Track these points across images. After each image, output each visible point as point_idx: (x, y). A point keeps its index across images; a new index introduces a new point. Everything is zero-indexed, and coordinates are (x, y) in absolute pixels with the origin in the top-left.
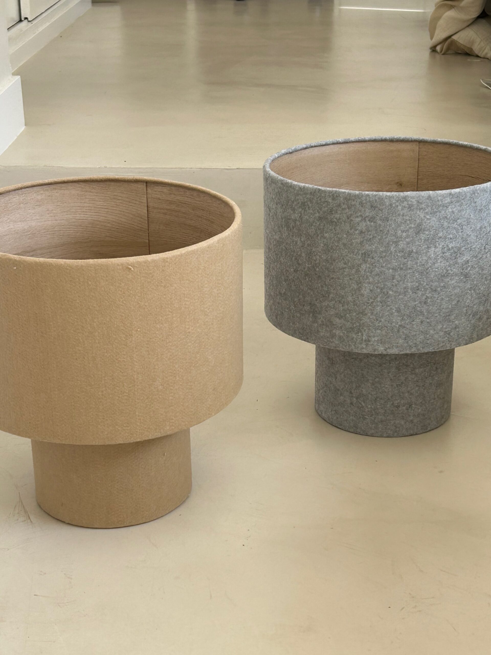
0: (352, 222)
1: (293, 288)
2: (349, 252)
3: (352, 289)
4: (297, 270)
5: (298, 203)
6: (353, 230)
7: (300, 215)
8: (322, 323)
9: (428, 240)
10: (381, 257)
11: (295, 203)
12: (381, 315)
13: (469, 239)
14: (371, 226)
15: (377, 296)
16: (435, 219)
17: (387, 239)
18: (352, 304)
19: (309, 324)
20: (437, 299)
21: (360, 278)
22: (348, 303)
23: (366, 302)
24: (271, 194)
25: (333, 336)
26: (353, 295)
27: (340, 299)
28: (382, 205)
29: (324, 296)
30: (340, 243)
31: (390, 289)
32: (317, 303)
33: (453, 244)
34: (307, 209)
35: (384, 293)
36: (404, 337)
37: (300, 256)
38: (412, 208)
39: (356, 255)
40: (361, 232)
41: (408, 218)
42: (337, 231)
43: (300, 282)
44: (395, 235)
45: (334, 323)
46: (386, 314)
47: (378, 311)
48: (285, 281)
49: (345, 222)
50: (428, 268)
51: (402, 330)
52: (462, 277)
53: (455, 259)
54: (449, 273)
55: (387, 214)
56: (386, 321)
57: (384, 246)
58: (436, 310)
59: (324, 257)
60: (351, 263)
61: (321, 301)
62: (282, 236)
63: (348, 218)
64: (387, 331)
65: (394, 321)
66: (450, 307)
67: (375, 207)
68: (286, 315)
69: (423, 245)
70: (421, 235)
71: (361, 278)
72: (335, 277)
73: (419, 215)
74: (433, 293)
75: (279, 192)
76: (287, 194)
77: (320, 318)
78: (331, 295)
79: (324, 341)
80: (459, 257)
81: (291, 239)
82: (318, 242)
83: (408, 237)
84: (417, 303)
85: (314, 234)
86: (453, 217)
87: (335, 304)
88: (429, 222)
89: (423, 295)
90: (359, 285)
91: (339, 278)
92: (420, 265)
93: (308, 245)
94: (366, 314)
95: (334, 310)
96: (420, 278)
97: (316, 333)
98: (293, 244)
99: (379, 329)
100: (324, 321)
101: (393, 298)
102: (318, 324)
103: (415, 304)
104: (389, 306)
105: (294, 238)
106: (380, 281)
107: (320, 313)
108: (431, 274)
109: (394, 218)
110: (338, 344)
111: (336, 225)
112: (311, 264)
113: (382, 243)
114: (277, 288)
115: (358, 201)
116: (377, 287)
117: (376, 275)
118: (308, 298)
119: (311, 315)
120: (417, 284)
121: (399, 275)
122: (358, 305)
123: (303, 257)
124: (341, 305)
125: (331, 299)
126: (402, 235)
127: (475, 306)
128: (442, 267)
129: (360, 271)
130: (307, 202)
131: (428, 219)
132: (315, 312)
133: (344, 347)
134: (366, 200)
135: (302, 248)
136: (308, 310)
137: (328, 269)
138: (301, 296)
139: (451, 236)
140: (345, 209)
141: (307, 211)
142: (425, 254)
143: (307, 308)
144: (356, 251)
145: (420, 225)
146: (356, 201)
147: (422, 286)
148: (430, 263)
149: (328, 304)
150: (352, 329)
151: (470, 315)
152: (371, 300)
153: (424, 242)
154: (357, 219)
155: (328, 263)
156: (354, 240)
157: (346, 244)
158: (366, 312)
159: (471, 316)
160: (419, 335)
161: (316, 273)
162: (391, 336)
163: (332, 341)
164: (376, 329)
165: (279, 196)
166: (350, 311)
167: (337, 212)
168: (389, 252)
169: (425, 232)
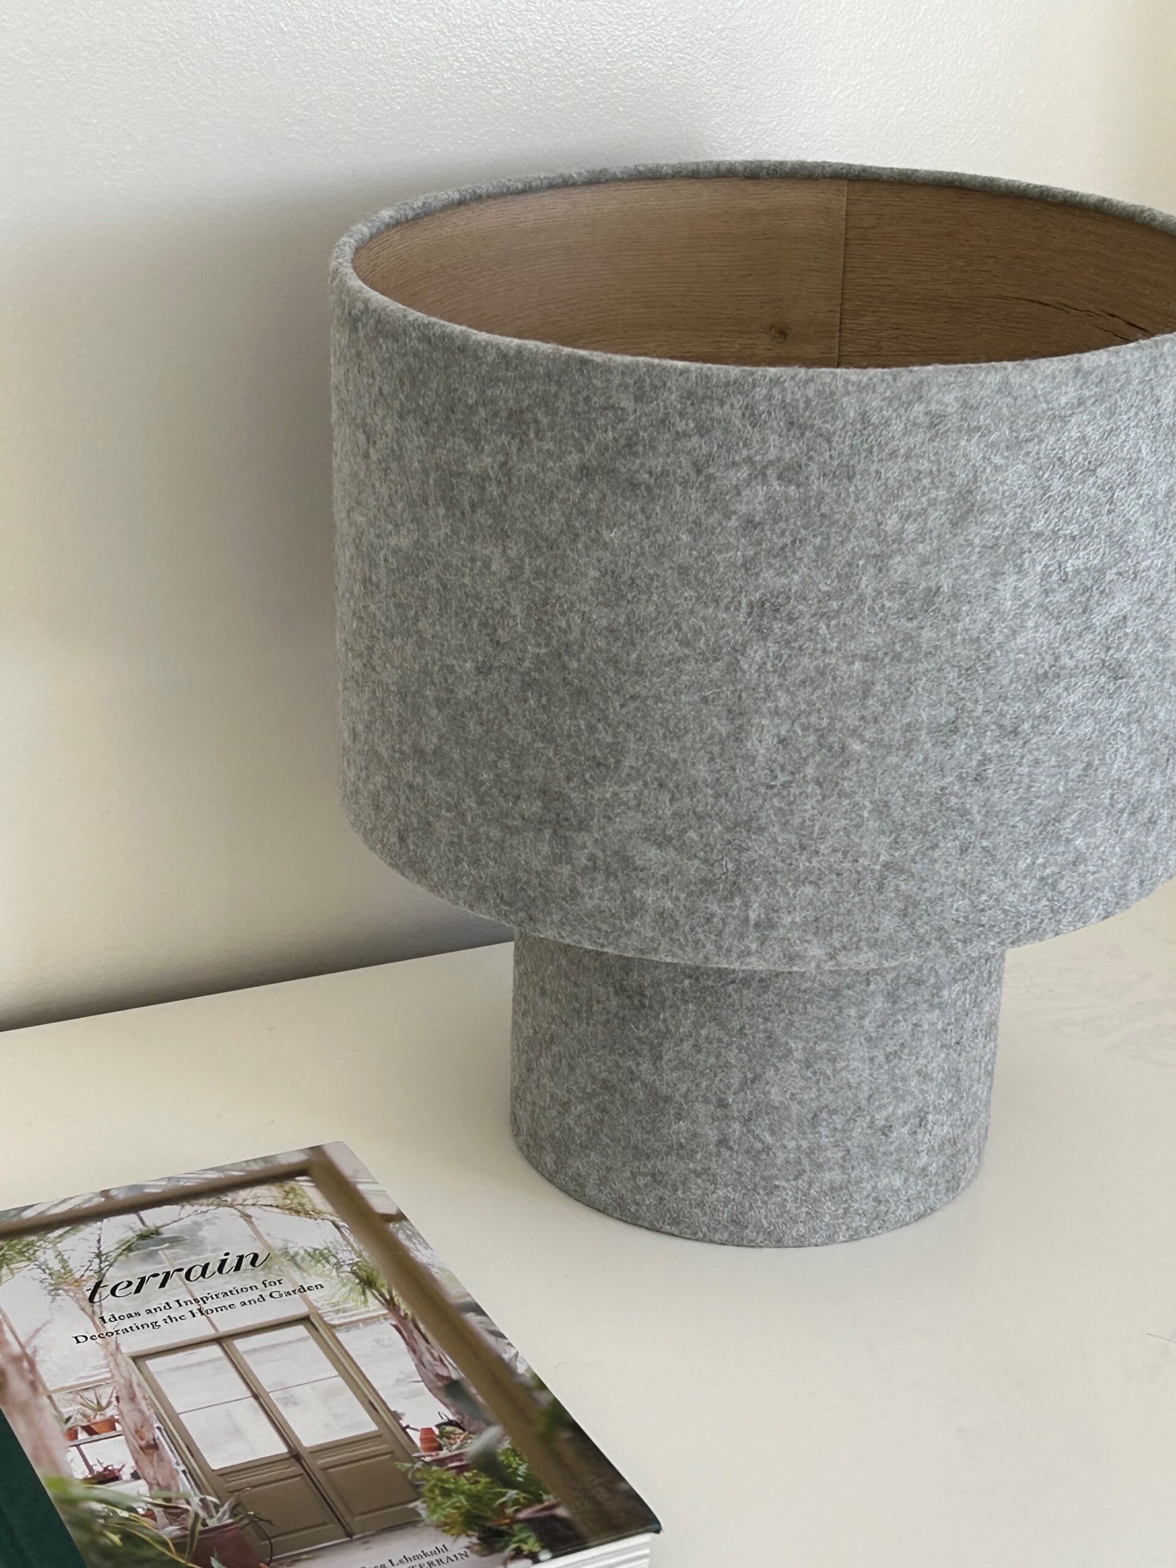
0: (713, 486)
1: (474, 729)
2: (698, 598)
3: (711, 737)
4: (490, 668)
5: (496, 414)
6: (717, 516)
7: (501, 458)
8: (590, 864)
9: (996, 546)
10: (823, 615)
11: (482, 411)
12: (816, 828)
13: (1131, 537)
14: (787, 501)
15: (805, 759)
16: (1021, 467)
17: (849, 546)
18: (710, 792)
19: (540, 868)
20: (1020, 764)
21: (740, 697)
22: (694, 787)
23: (763, 784)
24: (374, 378)
25: (635, 910)
26: (712, 759)
27: (663, 773)
28: (829, 418)
29: (599, 764)
30: (666, 566)
31: (854, 733)
32: (573, 789)
33: (1078, 558)
34: (532, 435)
35: (830, 749)
36: (901, 906)
37: (503, 613)
38: (942, 428)
39: (727, 608)
40: (750, 523)
41: (924, 466)
42: (653, 522)
43: (504, 710)
44: (878, 533)
45: (639, 863)
46: (836, 826)
47: (807, 816)
48: (440, 704)
49: (685, 484)
50: (993, 651)
51: (891, 882)
52: (1103, 679)
53: (1084, 612)
54: (1062, 668)
55: (847, 450)
56: (835, 851)
57: (834, 574)
58: (1015, 804)
59: (601, 618)
60: (707, 640)
61: (586, 782)
62: (425, 536)
63: (699, 472)
64: (839, 889)
65: (865, 848)
66: (1061, 789)
67: (803, 428)
68: (445, 831)
69: (976, 569)
70: (973, 528)
71: (744, 695)
72: (644, 693)
73: (965, 456)
74: (1005, 742)
75: (410, 369)
76: (448, 377)
77: (584, 846)
78: (629, 762)
79: (599, 930)
80: (1098, 604)
81: (463, 549)
82: (577, 563)
83: (922, 536)
84: (949, 779)
85: (562, 532)
86: (1085, 459)
87: (641, 794)
88: (1000, 478)
89: (970, 751)
90: (738, 723)
91: (658, 698)
92: (964, 640)
93: (538, 573)
94: (761, 830)
95: (640, 816)
96: (964, 689)
97: (564, 899)
98: (472, 569)
99: (811, 882)
100: (600, 854)
101: (864, 765)
102: (573, 866)
103: (942, 784)
104: (849, 796)
105: (478, 547)
106: (818, 705)
107: (582, 826)
108: (1002, 672)
109: (873, 468)
110: (652, 940)
111: (652, 498)
112: (547, 645)
113: (828, 565)
114: (405, 731)
115: (737, 406)
116: (805, 728)
117: (803, 682)
118: (534, 772)
119: (547, 833)
120: (952, 713)
121: (889, 679)
122: (730, 794)
123: (514, 617)
124: (666, 797)
125: (629, 775)
126: (902, 531)
127: (1139, 781)
128: (1042, 646)
129: (741, 669)
130: (529, 409)
131: (997, 468)
132: (565, 824)
133: (676, 949)
134: (769, 398)
135: (509, 585)
136: (534, 814)
137: (616, 662)
138: (506, 765)
139: (1074, 528)
140: (686, 435)
141: (530, 443)
142: (982, 601)
143: (533, 807)
144: (729, 593)
145: (970, 492)
146: (732, 406)
147: (970, 718)
148: (1001, 632)
149: (615, 794)
150: (708, 883)
151: (1122, 811)
152: (782, 778)
153: (981, 555)
154: (732, 473)
155: (617, 639)
156: (720, 552)
157: (687, 569)
158: (763, 821)
159: (1126, 815)
160: (952, 895)
161: (569, 677)
162: (854, 905)
163: (627, 927)
164: (798, 883)
165: (413, 385)
166: (699, 818)
167: (653, 448)
168: (855, 597)
169: (987, 517)
